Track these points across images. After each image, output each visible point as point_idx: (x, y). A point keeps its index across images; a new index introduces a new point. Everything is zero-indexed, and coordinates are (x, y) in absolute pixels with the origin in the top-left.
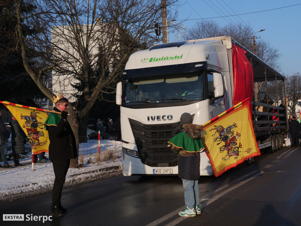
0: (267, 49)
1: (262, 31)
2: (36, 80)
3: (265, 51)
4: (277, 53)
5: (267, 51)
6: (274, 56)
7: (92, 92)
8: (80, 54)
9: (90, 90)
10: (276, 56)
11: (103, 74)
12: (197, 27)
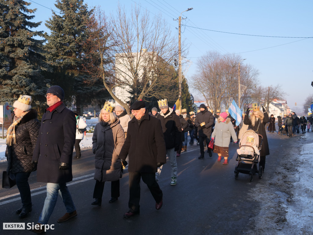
0: (252, 69)
1: (244, 59)
2: (110, 91)
3: (250, 71)
4: (258, 72)
5: (252, 71)
6: (256, 74)
7: (139, 96)
8: (133, 74)
9: (138, 95)
10: (258, 74)
11: (145, 86)
12: (206, 55)
